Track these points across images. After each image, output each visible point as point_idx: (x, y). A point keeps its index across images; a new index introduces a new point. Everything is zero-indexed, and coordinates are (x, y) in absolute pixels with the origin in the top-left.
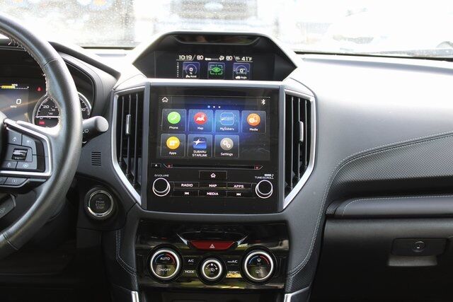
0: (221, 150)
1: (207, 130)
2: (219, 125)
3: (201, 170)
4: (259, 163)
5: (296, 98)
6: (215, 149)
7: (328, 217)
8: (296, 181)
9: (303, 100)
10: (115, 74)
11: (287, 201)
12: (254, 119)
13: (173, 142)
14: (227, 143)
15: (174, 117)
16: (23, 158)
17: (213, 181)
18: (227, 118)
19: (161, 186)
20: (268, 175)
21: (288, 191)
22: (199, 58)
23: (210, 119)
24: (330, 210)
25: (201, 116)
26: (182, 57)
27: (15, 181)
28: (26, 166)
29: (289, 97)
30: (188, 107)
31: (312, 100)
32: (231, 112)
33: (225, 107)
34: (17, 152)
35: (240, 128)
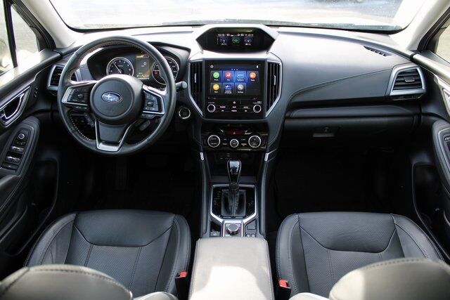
0: (238, 90)
1: (231, 81)
2: (237, 78)
3: (229, 100)
4: (255, 96)
5: (273, 63)
6: (235, 89)
7: (286, 118)
8: (272, 104)
9: (276, 64)
10: (188, 50)
11: (268, 114)
12: (253, 75)
13: (216, 87)
14: (240, 87)
15: (216, 75)
16: (152, 106)
17: (234, 105)
18: (240, 75)
19: (211, 108)
20: (259, 102)
21: (268, 109)
22: (228, 35)
23: (233, 76)
24: (287, 115)
25: (228, 74)
26: (219, 35)
27: (149, 116)
28: (153, 109)
29: (269, 63)
30: (223, 70)
31: (281, 64)
32: (243, 72)
33: (239, 70)
34: (149, 103)
35: (247, 80)
